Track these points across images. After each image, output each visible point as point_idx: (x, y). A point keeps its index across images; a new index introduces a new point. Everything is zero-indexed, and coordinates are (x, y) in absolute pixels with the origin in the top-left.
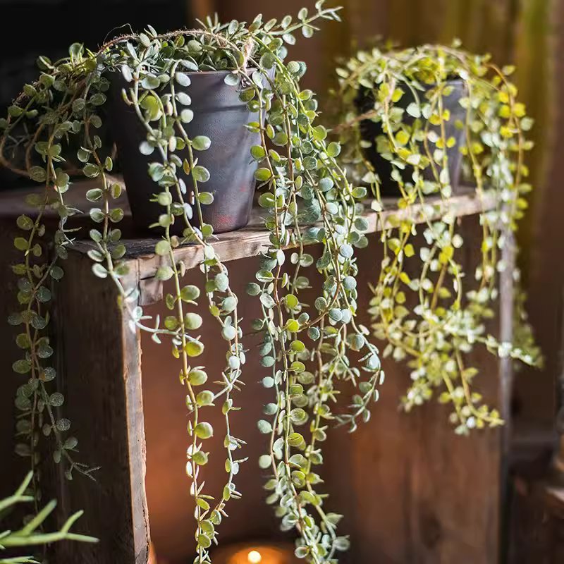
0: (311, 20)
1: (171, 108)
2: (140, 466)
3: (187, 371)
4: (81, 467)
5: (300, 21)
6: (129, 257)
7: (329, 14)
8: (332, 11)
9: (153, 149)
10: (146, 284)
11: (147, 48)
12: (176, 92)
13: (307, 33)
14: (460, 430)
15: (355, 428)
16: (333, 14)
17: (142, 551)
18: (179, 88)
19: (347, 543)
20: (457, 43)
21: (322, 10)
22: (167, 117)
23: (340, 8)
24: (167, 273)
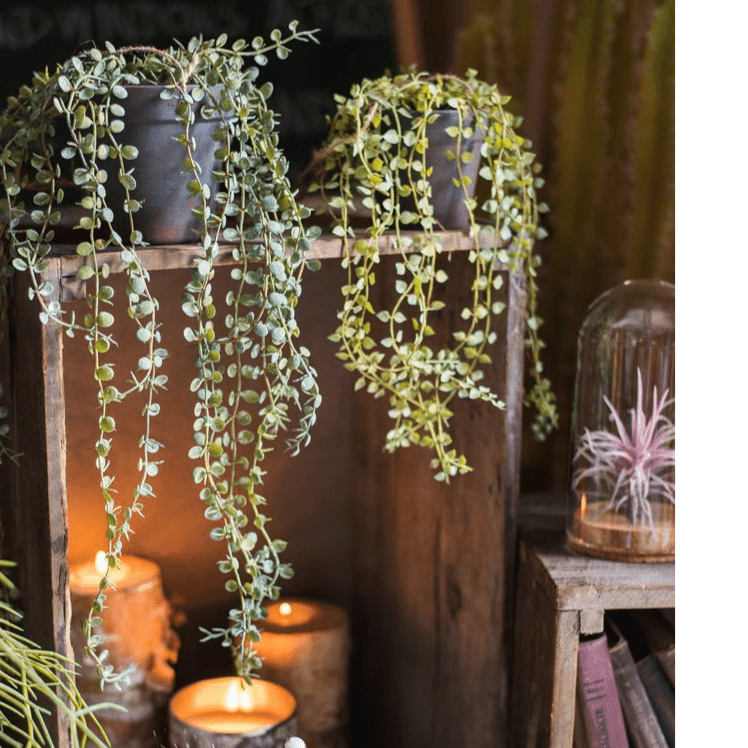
0: (286, 41)
1: (102, 118)
2: (57, 455)
3: (98, 367)
4: (9, 452)
5: (274, 43)
6: (52, 255)
7: (306, 37)
8: (309, 33)
9: (73, 155)
10: (68, 282)
11: (97, 62)
12: (111, 104)
13: (280, 54)
14: (440, 477)
15: (298, 451)
16: (311, 36)
17: (60, 538)
18: (115, 100)
19: (291, 571)
20: (473, 72)
21: (297, 32)
22: (98, 126)
23: (317, 30)
24: (88, 273)
